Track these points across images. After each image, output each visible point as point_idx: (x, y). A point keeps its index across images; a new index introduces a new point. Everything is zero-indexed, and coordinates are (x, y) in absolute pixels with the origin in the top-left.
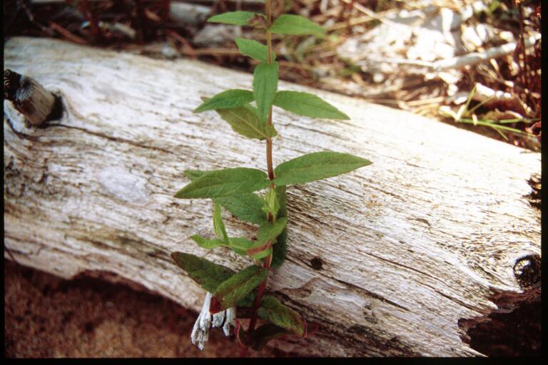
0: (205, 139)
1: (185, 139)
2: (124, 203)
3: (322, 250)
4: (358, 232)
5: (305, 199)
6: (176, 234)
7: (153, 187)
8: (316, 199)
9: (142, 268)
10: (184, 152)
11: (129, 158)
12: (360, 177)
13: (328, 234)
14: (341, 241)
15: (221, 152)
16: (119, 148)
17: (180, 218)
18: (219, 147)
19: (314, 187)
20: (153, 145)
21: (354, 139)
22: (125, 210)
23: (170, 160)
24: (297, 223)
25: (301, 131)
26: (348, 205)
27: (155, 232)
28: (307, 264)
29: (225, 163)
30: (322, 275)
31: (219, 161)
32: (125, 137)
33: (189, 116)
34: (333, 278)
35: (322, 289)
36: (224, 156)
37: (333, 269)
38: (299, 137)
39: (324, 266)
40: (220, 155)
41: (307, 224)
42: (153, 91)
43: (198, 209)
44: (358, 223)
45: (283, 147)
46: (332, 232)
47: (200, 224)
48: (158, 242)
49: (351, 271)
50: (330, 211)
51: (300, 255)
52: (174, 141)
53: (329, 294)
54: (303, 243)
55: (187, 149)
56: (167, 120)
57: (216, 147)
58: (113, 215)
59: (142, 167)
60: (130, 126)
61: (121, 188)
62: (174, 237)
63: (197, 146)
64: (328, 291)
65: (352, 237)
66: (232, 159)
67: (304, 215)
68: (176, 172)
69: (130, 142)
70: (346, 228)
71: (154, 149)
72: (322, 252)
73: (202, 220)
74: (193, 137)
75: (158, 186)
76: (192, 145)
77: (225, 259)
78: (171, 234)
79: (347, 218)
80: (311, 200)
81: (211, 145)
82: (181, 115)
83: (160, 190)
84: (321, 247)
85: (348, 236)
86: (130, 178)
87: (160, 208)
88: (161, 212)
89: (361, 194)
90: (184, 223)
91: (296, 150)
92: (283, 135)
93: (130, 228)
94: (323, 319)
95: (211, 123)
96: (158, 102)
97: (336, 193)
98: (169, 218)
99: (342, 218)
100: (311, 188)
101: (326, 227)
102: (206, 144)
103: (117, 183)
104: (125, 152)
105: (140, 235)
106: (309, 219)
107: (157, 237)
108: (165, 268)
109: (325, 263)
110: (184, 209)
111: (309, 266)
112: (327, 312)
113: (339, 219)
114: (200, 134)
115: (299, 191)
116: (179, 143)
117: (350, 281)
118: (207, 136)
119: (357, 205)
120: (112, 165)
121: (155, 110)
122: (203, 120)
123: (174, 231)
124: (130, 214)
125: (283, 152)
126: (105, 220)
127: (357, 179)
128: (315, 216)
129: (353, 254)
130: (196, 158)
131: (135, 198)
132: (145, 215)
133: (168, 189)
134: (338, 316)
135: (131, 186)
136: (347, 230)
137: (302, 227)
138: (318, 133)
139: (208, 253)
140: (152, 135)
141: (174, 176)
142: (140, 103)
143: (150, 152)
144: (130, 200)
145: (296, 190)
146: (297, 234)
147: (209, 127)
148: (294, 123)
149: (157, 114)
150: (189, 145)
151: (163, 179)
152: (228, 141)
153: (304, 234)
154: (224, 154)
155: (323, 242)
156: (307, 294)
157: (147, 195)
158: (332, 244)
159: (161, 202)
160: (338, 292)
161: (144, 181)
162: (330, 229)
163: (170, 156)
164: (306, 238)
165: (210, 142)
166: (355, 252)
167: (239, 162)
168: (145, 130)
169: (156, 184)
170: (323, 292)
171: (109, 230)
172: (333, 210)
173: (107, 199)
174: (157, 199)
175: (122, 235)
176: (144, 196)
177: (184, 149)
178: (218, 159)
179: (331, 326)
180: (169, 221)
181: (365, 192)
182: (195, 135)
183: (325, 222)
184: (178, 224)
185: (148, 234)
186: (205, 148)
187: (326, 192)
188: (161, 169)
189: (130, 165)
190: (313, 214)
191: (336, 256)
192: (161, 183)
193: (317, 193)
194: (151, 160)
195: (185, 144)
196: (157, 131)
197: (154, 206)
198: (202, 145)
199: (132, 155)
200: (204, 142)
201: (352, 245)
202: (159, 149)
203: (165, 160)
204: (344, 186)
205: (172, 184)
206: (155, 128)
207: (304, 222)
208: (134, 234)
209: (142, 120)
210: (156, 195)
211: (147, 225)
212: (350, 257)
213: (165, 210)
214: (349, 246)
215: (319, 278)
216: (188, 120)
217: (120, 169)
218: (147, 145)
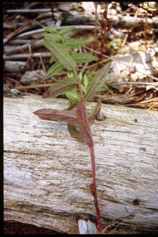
0: (61, 145)
1: (49, 146)
2: (20, 187)
3: (138, 195)
4: (155, 183)
5: (125, 171)
6: (55, 200)
7: (36, 177)
8: (131, 170)
9: (33, 218)
10: (50, 154)
11: (17, 161)
12: (149, 154)
13: (140, 187)
14: (147, 189)
15: (72, 152)
16: (9, 156)
17: (56, 192)
18: (71, 149)
19: (128, 164)
20: (30, 152)
21: (139, 133)
22: (21, 191)
23: (43, 160)
24: (123, 184)
25: (111, 133)
26: (147, 170)
27: (41, 200)
28: (131, 204)
29: (76, 158)
30: (140, 207)
31: (73, 157)
32: (12, 150)
33: (47, 132)
34: (145, 208)
35: (140, 214)
36: (74, 154)
37: (145, 203)
38: (112, 136)
39: (140, 203)
40: (72, 153)
41: (129, 184)
42: (20, 119)
43: (65, 185)
44: (154, 178)
45: (106, 144)
46: (142, 185)
47: (68, 193)
48: (45, 205)
49: (154, 203)
50: (140, 175)
51: (127, 200)
52: (42, 148)
53: (144, 215)
54: (128, 194)
55: (52, 152)
56: (35, 136)
57: (68, 149)
58: (13, 194)
59: (26, 166)
60: (13, 142)
61: (17, 179)
62: (55, 202)
63: (58, 150)
64: (143, 214)
65: (153, 186)
66: (80, 155)
67: (126, 179)
68: (49, 167)
69: (16, 152)
70: (148, 182)
71: (31, 154)
72: (139, 196)
73: (69, 191)
74: (54, 145)
75: (39, 176)
76: (54, 150)
77: (87, 210)
78: (52, 200)
79: (149, 177)
80: (129, 171)
81: (65, 148)
82: (41, 132)
83: (41, 178)
84: (138, 194)
85: (150, 186)
86: (21, 173)
87: (42, 188)
88: (44, 190)
89: (152, 163)
90: (59, 194)
91: (113, 145)
92: (103, 137)
93: (25, 200)
94: (141, 227)
95: (61, 135)
96: (25, 126)
97: (140, 165)
98: (49, 192)
99: (146, 177)
100: (127, 164)
101: (139, 183)
102: (62, 148)
103: (14, 177)
104: (14, 158)
105: (32, 203)
106: (129, 181)
107: (43, 203)
108: (48, 217)
109: (141, 201)
110: (57, 187)
111: (132, 204)
112: (143, 223)
113: (144, 178)
114: (57, 143)
115: (121, 167)
116: (46, 149)
117: (154, 207)
118: (61, 143)
119: (152, 169)
120: (8, 167)
121: (25, 131)
122: (56, 134)
123: (53, 199)
124: (24, 192)
125: (107, 147)
126: (9, 197)
127: (148, 155)
128: (132, 179)
129: (153, 194)
130: (58, 157)
131: (26, 184)
132: (34, 192)
133: (46, 177)
134: (149, 224)
135: (23, 178)
136: (149, 183)
137: (126, 186)
138: (120, 133)
139: (76, 208)
140: (28, 146)
141: (48, 169)
142: (15, 128)
143: (29, 156)
144: (24, 186)
145: (119, 167)
146: (124, 190)
147: (61, 138)
148: (106, 129)
149: (27, 133)
150: (53, 150)
151: (41, 171)
152: (75, 145)
153: (128, 189)
154: (74, 152)
155: (138, 191)
156: (132, 217)
157: (33, 181)
158: (143, 191)
159: (43, 184)
160: (148, 213)
161: (30, 174)
162: (141, 184)
163: (42, 157)
164: (129, 191)
165: (64, 146)
166: (155, 193)
167: (84, 156)
168: (23, 144)
169: (38, 174)
170: (141, 215)
171: (12, 202)
172: (140, 174)
173: (8, 186)
174: (40, 183)
175: (20, 203)
176: (32, 182)
177: (50, 152)
178: (71, 156)
179: (145, 229)
180: (49, 194)
181: (154, 162)
182: (54, 143)
183: (138, 181)
184: (55, 195)
185: (37, 202)
186: (63, 151)
187: (135, 165)
188: (39, 166)
189: (19, 165)
190: (131, 178)
191: (146, 197)
192: (40, 174)
193: (131, 167)
194: (31, 161)
195: (50, 150)
196: (30, 144)
197: (39, 187)
198: (60, 149)
199: (19, 160)
200: (60, 147)
201: (153, 190)
202: (34, 154)
203: (40, 160)
204: (143, 160)
205: (47, 173)
206: (29, 142)
207: (127, 183)
208: (28, 202)
209: (19, 138)
210: (39, 181)
211: (36, 197)
212: (153, 196)
213: (46, 188)
214: (152, 191)
215: (138, 209)
216: (47, 134)
217: (14, 169)
218: (26, 152)
